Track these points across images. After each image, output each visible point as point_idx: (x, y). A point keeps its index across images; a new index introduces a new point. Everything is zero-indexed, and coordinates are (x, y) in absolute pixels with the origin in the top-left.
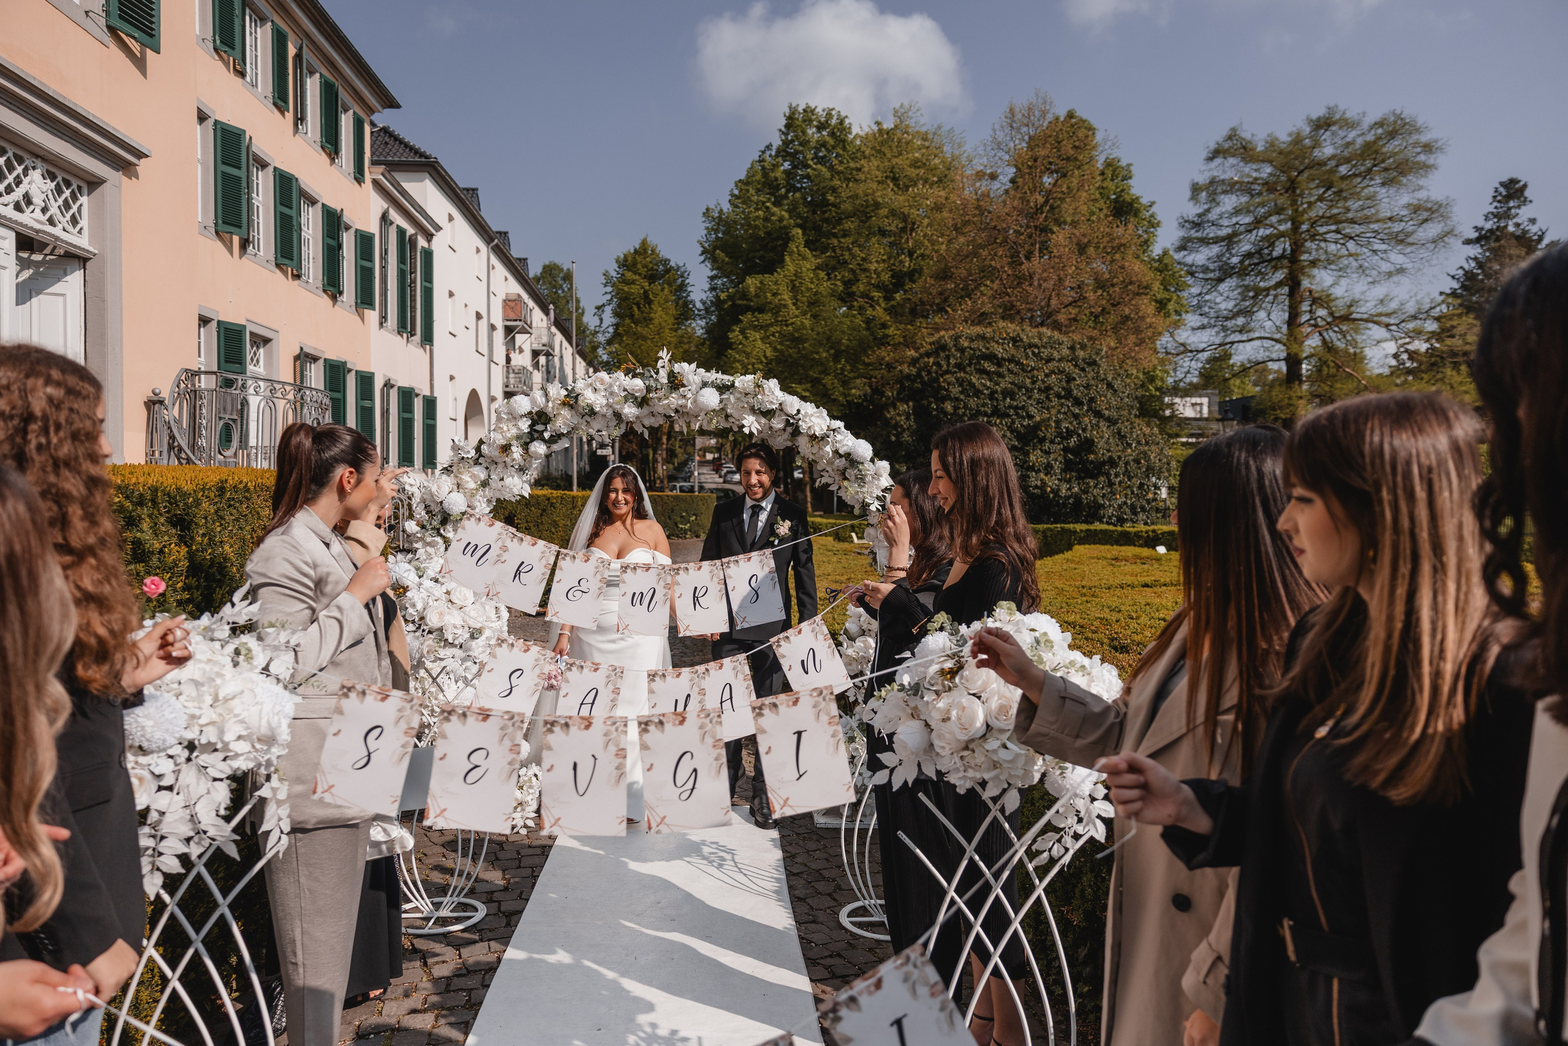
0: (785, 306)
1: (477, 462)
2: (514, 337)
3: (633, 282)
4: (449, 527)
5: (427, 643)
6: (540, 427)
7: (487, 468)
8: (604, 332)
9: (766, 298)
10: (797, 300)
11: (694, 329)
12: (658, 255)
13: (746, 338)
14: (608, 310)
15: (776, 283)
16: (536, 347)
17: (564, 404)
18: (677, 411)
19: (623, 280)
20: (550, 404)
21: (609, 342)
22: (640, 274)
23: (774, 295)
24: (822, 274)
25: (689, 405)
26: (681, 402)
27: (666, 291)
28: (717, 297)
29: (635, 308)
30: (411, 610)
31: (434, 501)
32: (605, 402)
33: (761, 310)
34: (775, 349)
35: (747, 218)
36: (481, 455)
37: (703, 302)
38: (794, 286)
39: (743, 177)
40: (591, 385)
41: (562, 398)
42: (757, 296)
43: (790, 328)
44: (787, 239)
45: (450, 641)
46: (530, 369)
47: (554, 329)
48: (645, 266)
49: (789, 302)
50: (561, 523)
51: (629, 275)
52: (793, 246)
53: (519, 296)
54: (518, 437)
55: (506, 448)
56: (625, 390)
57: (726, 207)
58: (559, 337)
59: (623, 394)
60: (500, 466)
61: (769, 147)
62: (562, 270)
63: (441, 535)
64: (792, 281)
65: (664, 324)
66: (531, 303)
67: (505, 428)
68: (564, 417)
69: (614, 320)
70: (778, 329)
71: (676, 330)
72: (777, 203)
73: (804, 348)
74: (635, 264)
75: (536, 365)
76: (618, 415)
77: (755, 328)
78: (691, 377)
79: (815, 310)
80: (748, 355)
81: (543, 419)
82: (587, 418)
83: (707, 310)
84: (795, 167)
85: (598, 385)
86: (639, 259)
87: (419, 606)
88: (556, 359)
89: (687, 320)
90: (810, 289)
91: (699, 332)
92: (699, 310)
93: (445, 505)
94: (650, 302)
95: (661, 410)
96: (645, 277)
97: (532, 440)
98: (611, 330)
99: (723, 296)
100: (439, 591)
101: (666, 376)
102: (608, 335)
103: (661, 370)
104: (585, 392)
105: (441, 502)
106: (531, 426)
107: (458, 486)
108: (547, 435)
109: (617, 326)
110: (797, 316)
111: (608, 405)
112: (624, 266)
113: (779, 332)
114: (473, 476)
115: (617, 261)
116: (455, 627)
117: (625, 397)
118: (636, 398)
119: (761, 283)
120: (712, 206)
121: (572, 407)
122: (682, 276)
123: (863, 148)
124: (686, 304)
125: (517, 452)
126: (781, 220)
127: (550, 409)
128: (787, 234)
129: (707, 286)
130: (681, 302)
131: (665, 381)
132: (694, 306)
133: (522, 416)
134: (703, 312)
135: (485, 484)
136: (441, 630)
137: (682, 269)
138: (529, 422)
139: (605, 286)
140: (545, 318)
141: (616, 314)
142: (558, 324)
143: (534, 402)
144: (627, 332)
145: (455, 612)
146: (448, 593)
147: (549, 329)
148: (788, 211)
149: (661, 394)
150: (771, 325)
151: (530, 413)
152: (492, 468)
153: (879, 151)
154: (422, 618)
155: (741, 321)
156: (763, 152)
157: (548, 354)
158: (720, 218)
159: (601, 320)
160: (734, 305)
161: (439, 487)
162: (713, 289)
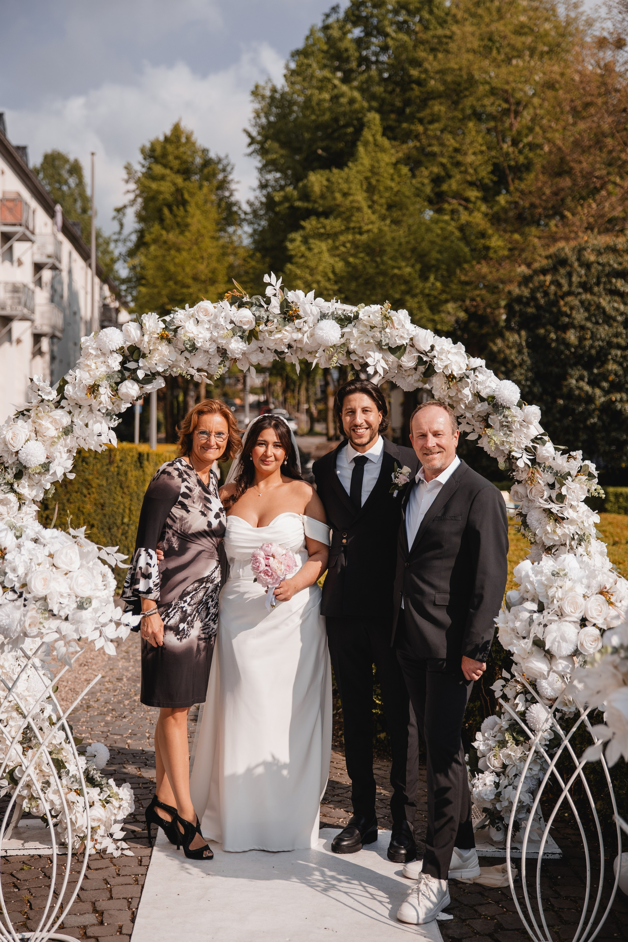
0: (359, 209)
1: (58, 405)
2: (11, 248)
3: (163, 178)
4: (24, 481)
5: (29, 614)
6: (131, 365)
7: (70, 412)
8: (125, 241)
9: (334, 199)
10: (374, 202)
11: (240, 237)
12: (194, 144)
13: (310, 249)
14: (130, 214)
15: (347, 181)
16: (40, 259)
17: (162, 337)
18: (290, 346)
19: (149, 175)
20: (146, 338)
21: (132, 253)
22: (171, 169)
23: (345, 195)
24: (405, 170)
25: (305, 339)
26: (297, 336)
27: (205, 190)
28: (269, 197)
29: (166, 211)
30: (11, 575)
31: (8, 451)
32: (208, 335)
33: (326, 214)
34: (348, 263)
35: (308, 99)
36: (63, 398)
37: (251, 204)
38: (370, 184)
39: (300, 45)
40: (192, 316)
41: (159, 331)
42: (323, 196)
43: (365, 237)
44: (360, 127)
45: (55, 612)
46: (32, 286)
47: (61, 237)
48: (177, 158)
49: (364, 205)
50: (95, 482)
51: (158, 169)
52: (367, 134)
53: (19, 194)
54: (109, 377)
55: (93, 389)
56: (232, 322)
57: (280, 83)
58: (67, 246)
59: (230, 327)
60: (85, 410)
61: (335, 9)
62: (66, 161)
63: (15, 492)
64: (367, 178)
65: (203, 231)
66: (33, 204)
67: (93, 366)
68: (161, 354)
69: (138, 226)
70: (350, 237)
71: (217, 239)
72: (346, 80)
73: (383, 263)
74: (164, 155)
75: (39, 282)
76: (223, 352)
77: (321, 237)
78: (308, 307)
79: (396, 214)
80: (312, 271)
81: (135, 356)
82: (186, 354)
83: (255, 212)
84: (368, 34)
85: (202, 317)
86: (170, 148)
87: (21, 571)
88: (65, 275)
89: (230, 224)
90: (388, 189)
91: (247, 241)
92: (246, 213)
93: (22, 456)
94: (184, 203)
95: (272, 346)
96: (178, 172)
97: (123, 379)
98: (134, 238)
99: (278, 197)
100: (41, 553)
101: (278, 305)
102: (130, 245)
103: (273, 299)
104: (187, 325)
105: (17, 452)
106: (122, 363)
107: (36, 432)
108: (141, 374)
109: (141, 234)
110: (372, 223)
111: (213, 340)
112: (151, 157)
113: (352, 242)
114: (54, 421)
115: (143, 151)
116: (62, 596)
117: (233, 329)
118: (244, 331)
119: (328, 180)
120: (262, 83)
121: (169, 341)
122: (224, 170)
123: (454, 11)
124: (230, 205)
125: (105, 392)
126: (352, 101)
127: (146, 345)
128: (360, 120)
129: (255, 183)
130: (223, 204)
131: (277, 311)
132: (240, 208)
133: (112, 352)
134: (250, 217)
135: (68, 431)
136: (45, 599)
137: (225, 162)
138: (120, 359)
139: (127, 182)
140: (49, 221)
141: (140, 218)
142: (66, 230)
143: (127, 336)
144: (155, 241)
145: (62, 579)
146: (51, 556)
147: (54, 235)
148: (361, 89)
149: (271, 327)
150: (341, 233)
151: (122, 348)
152: (76, 412)
153: (473, 15)
154: (24, 585)
155: (303, 228)
156: (328, 16)
157: (54, 268)
158: (272, 98)
159: (122, 225)
160: (292, 207)
161: (14, 435)
162: (263, 186)
